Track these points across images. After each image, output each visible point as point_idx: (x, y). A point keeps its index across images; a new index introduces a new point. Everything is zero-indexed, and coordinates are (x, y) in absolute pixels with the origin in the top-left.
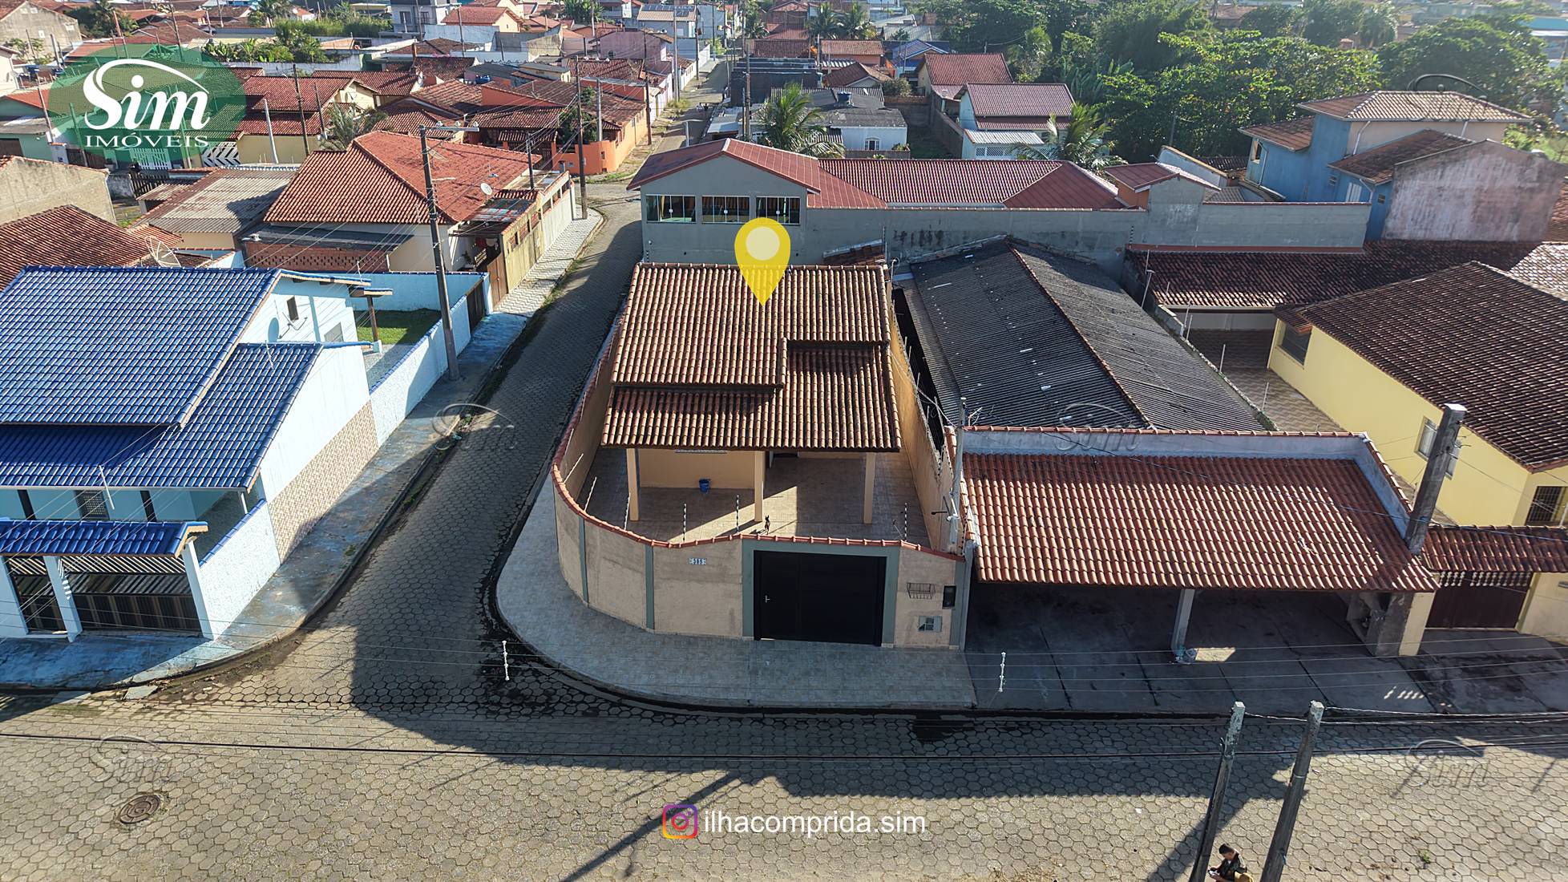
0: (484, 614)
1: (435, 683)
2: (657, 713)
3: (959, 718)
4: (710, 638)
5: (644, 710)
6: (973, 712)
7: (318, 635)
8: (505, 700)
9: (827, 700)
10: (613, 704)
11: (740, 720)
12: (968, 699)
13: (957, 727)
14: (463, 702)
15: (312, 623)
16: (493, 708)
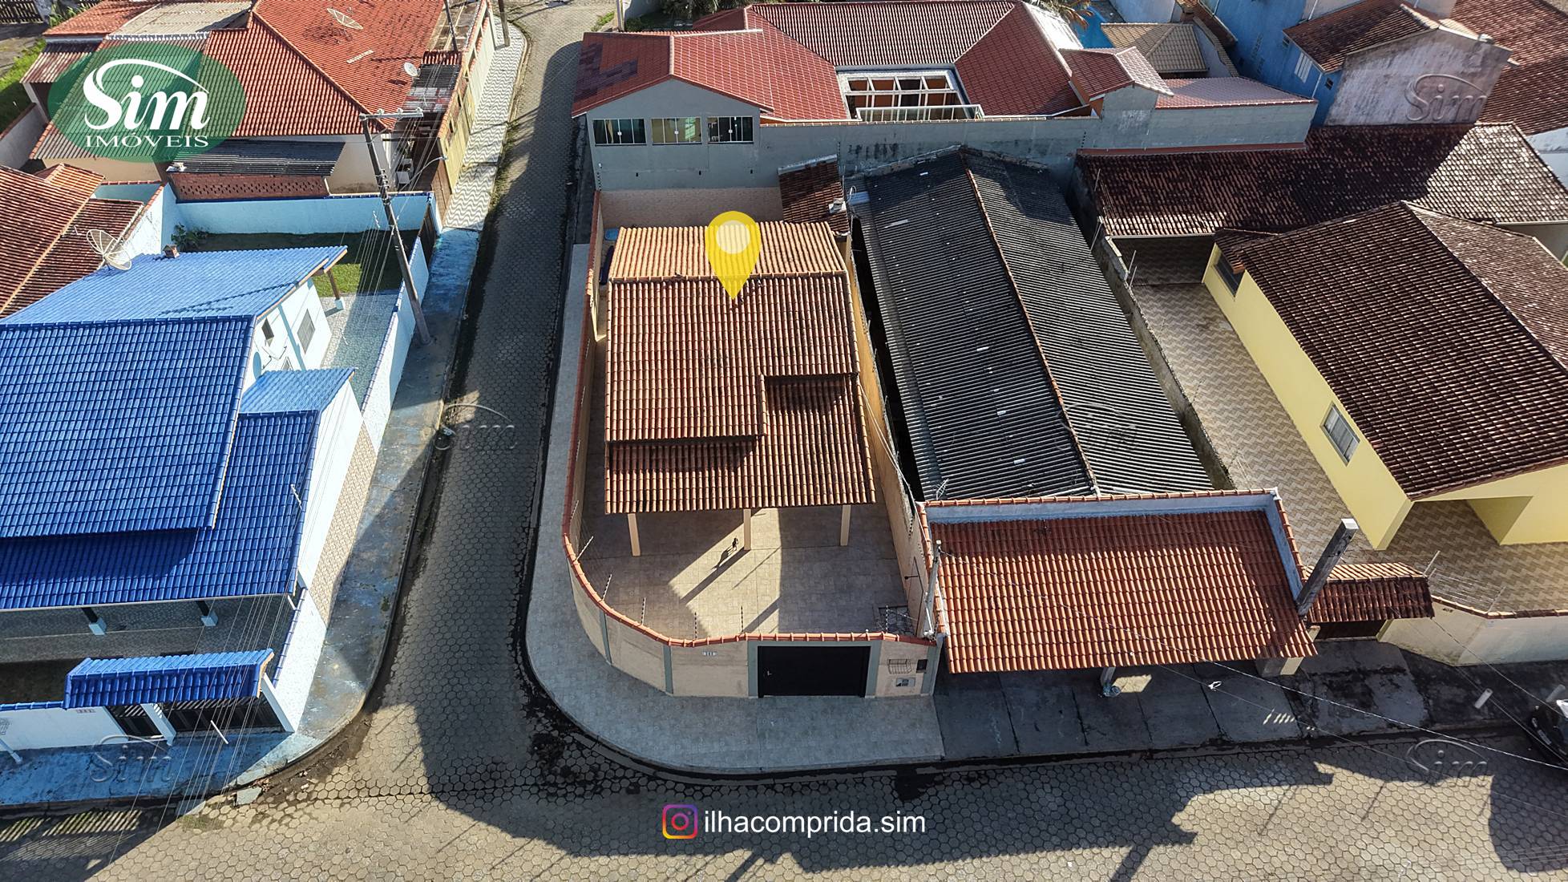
0: (522, 678)
1: (496, 764)
2: (687, 786)
3: (931, 770)
4: (721, 699)
5: (677, 783)
6: (942, 764)
7: (382, 716)
8: (560, 780)
9: (824, 761)
10: (651, 778)
11: (755, 787)
12: (938, 752)
13: (930, 780)
14: (525, 784)
15: (373, 703)
16: (552, 790)
